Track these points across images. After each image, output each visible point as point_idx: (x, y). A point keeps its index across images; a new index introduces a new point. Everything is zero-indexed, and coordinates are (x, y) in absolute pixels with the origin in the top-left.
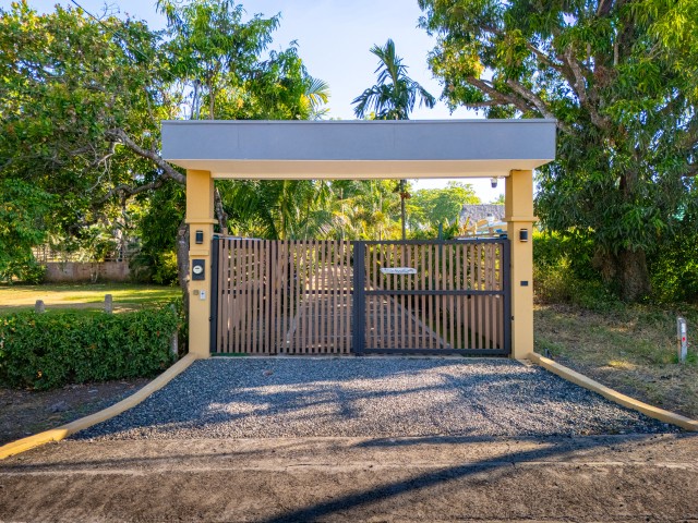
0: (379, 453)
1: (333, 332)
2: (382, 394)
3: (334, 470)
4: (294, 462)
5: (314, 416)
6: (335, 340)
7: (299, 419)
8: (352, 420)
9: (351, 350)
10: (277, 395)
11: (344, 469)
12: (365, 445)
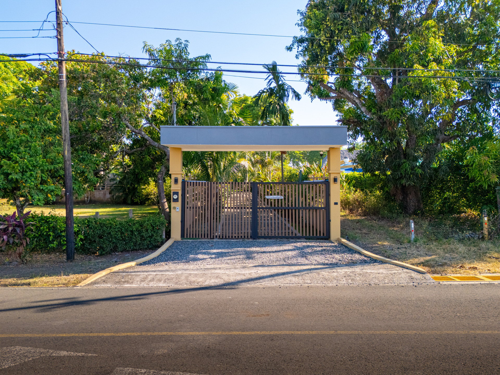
0: (260, 268)
1: (242, 230)
2: (264, 252)
3: (243, 272)
4: (228, 270)
5: (235, 259)
6: (243, 233)
7: (229, 260)
8: (251, 260)
9: (251, 237)
10: (218, 253)
11: (247, 272)
12: (255, 266)
